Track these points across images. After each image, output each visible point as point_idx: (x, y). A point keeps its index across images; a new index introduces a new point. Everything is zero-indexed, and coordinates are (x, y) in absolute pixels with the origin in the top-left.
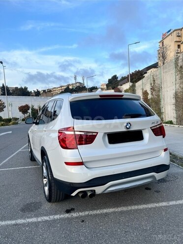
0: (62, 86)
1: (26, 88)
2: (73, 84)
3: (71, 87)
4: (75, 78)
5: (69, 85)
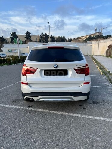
0: (87, 35)
1: (64, 37)
2: (94, 34)
3: (92, 36)
4: (96, 30)
5: (92, 34)
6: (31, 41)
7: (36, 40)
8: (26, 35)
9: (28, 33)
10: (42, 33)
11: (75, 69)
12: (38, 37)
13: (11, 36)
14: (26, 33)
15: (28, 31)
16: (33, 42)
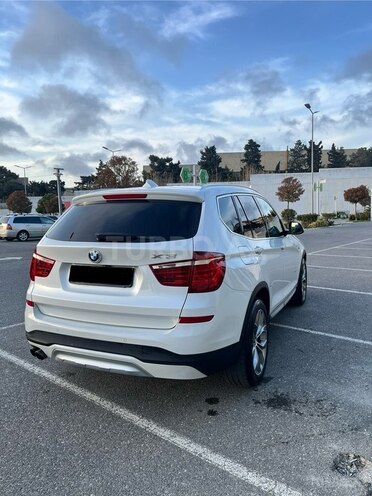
6: (259, 169)
7: (278, 167)
8: (245, 151)
9: (252, 147)
10: (299, 143)
11: (154, 267)
12: (285, 154)
13: (203, 158)
14: (247, 147)
15: (251, 141)
16: (266, 172)
